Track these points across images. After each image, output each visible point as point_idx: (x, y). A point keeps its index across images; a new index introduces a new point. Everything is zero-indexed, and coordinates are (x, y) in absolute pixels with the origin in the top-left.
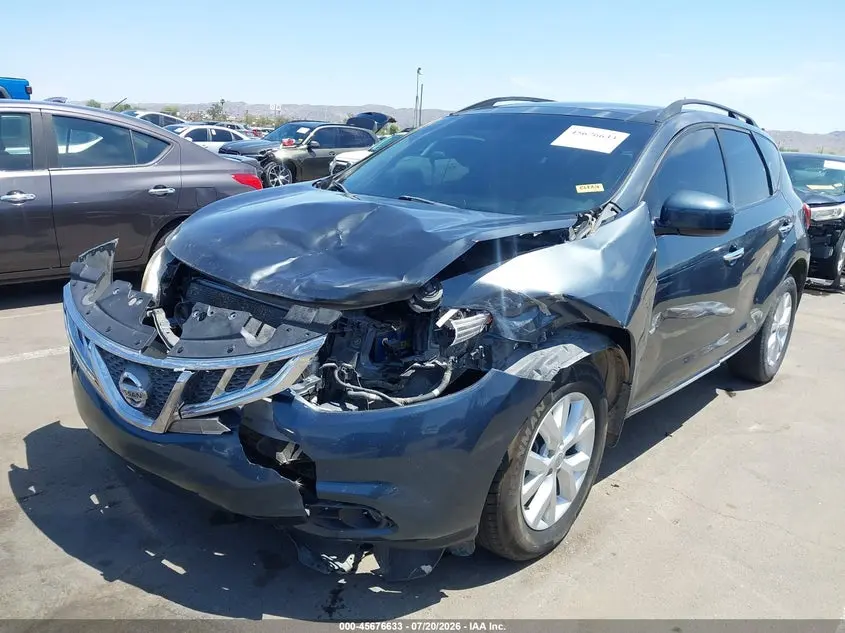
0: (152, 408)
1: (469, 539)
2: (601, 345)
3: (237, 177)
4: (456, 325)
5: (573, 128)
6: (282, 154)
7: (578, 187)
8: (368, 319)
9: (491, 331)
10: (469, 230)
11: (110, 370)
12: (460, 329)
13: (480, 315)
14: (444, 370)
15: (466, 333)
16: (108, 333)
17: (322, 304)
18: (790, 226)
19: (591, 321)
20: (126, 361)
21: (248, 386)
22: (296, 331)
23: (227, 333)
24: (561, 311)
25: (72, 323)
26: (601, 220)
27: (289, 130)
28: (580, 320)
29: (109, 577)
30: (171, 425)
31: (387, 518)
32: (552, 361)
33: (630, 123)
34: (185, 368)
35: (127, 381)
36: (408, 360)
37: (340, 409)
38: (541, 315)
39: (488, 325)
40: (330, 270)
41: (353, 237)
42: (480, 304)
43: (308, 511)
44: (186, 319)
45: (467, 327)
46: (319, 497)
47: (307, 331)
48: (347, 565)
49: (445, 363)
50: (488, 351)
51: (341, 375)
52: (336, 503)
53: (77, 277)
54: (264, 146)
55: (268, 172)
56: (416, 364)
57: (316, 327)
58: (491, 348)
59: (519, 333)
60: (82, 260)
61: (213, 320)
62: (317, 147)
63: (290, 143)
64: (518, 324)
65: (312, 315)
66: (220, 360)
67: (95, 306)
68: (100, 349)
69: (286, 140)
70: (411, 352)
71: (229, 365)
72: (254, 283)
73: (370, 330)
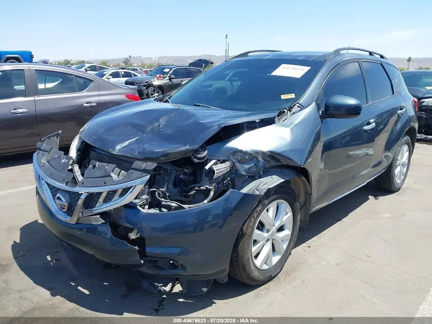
0: (70, 211)
1: (224, 274)
2: (292, 176)
3: (127, 96)
4: (215, 168)
5: (283, 65)
6: (156, 82)
7: (282, 96)
8: (172, 166)
9: (233, 171)
10: (220, 121)
11: (52, 193)
12: (217, 170)
13: (227, 163)
14: (210, 190)
15: (221, 172)
16: (51, 176)
17: (150, 159)
18: (404, 110)
19: (285, 164)
20: (59, 189)
21: (113, 200)
22: (136, 173)
23: (104, 175)
24: (269, 159)
25: (36, 172)
26: (292, 112)
27: (160, 70)
28: (280, 164)
29: (53, 295)
30: (78, 219)
31: (182, 265)
32: (264, 185)
33: (312, 61)
34: (84, 191)
35: (59, 198)
36: (193, 186)
37: (158, 211)
38: (258, 161)
39: (232, 167)
40: (155, 143)
41: (165, 126)
42: (227, 157)
43: (142, 261)
44: (87, 168)
45: (220, 169)
46: (148, 254)
47: (141, 173)
48: (168, 288)
49: (211, 187)
50: (232, 180)
51: (159, 194)
52: (156, 257)
53: (40, 149)
54: (147, 79)
55: (150, 92)
56: (197, 188)
57: (145, 171)
58: (234, 179)
59: (248, 171)
60: (43, 142)
61: (99, 168)
62: (174, 78)
63: (160, 77)
64: (247, 166)
65: (144, 165)
66: (100, 188)
67: (47, 163)
68: (47, 184)
69: (158, 76)
70: (195, 182)
71: (105, 190)
72: (117, 150)
73: (173, 172)
